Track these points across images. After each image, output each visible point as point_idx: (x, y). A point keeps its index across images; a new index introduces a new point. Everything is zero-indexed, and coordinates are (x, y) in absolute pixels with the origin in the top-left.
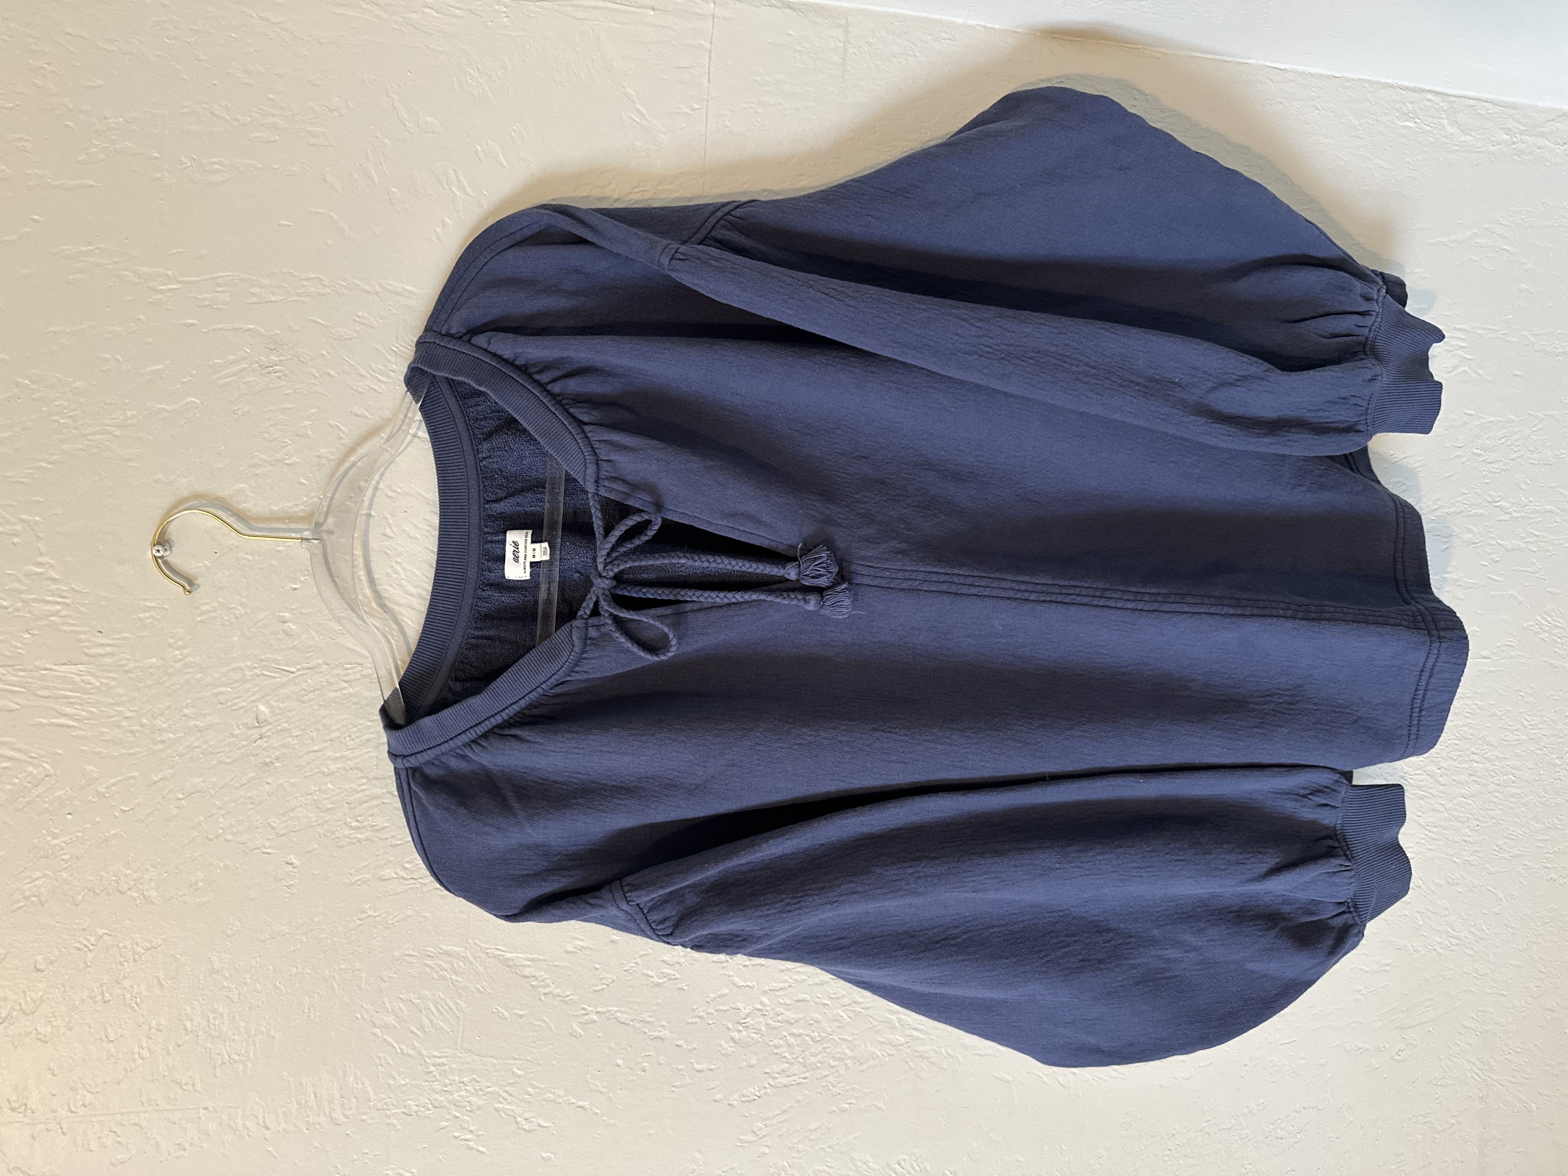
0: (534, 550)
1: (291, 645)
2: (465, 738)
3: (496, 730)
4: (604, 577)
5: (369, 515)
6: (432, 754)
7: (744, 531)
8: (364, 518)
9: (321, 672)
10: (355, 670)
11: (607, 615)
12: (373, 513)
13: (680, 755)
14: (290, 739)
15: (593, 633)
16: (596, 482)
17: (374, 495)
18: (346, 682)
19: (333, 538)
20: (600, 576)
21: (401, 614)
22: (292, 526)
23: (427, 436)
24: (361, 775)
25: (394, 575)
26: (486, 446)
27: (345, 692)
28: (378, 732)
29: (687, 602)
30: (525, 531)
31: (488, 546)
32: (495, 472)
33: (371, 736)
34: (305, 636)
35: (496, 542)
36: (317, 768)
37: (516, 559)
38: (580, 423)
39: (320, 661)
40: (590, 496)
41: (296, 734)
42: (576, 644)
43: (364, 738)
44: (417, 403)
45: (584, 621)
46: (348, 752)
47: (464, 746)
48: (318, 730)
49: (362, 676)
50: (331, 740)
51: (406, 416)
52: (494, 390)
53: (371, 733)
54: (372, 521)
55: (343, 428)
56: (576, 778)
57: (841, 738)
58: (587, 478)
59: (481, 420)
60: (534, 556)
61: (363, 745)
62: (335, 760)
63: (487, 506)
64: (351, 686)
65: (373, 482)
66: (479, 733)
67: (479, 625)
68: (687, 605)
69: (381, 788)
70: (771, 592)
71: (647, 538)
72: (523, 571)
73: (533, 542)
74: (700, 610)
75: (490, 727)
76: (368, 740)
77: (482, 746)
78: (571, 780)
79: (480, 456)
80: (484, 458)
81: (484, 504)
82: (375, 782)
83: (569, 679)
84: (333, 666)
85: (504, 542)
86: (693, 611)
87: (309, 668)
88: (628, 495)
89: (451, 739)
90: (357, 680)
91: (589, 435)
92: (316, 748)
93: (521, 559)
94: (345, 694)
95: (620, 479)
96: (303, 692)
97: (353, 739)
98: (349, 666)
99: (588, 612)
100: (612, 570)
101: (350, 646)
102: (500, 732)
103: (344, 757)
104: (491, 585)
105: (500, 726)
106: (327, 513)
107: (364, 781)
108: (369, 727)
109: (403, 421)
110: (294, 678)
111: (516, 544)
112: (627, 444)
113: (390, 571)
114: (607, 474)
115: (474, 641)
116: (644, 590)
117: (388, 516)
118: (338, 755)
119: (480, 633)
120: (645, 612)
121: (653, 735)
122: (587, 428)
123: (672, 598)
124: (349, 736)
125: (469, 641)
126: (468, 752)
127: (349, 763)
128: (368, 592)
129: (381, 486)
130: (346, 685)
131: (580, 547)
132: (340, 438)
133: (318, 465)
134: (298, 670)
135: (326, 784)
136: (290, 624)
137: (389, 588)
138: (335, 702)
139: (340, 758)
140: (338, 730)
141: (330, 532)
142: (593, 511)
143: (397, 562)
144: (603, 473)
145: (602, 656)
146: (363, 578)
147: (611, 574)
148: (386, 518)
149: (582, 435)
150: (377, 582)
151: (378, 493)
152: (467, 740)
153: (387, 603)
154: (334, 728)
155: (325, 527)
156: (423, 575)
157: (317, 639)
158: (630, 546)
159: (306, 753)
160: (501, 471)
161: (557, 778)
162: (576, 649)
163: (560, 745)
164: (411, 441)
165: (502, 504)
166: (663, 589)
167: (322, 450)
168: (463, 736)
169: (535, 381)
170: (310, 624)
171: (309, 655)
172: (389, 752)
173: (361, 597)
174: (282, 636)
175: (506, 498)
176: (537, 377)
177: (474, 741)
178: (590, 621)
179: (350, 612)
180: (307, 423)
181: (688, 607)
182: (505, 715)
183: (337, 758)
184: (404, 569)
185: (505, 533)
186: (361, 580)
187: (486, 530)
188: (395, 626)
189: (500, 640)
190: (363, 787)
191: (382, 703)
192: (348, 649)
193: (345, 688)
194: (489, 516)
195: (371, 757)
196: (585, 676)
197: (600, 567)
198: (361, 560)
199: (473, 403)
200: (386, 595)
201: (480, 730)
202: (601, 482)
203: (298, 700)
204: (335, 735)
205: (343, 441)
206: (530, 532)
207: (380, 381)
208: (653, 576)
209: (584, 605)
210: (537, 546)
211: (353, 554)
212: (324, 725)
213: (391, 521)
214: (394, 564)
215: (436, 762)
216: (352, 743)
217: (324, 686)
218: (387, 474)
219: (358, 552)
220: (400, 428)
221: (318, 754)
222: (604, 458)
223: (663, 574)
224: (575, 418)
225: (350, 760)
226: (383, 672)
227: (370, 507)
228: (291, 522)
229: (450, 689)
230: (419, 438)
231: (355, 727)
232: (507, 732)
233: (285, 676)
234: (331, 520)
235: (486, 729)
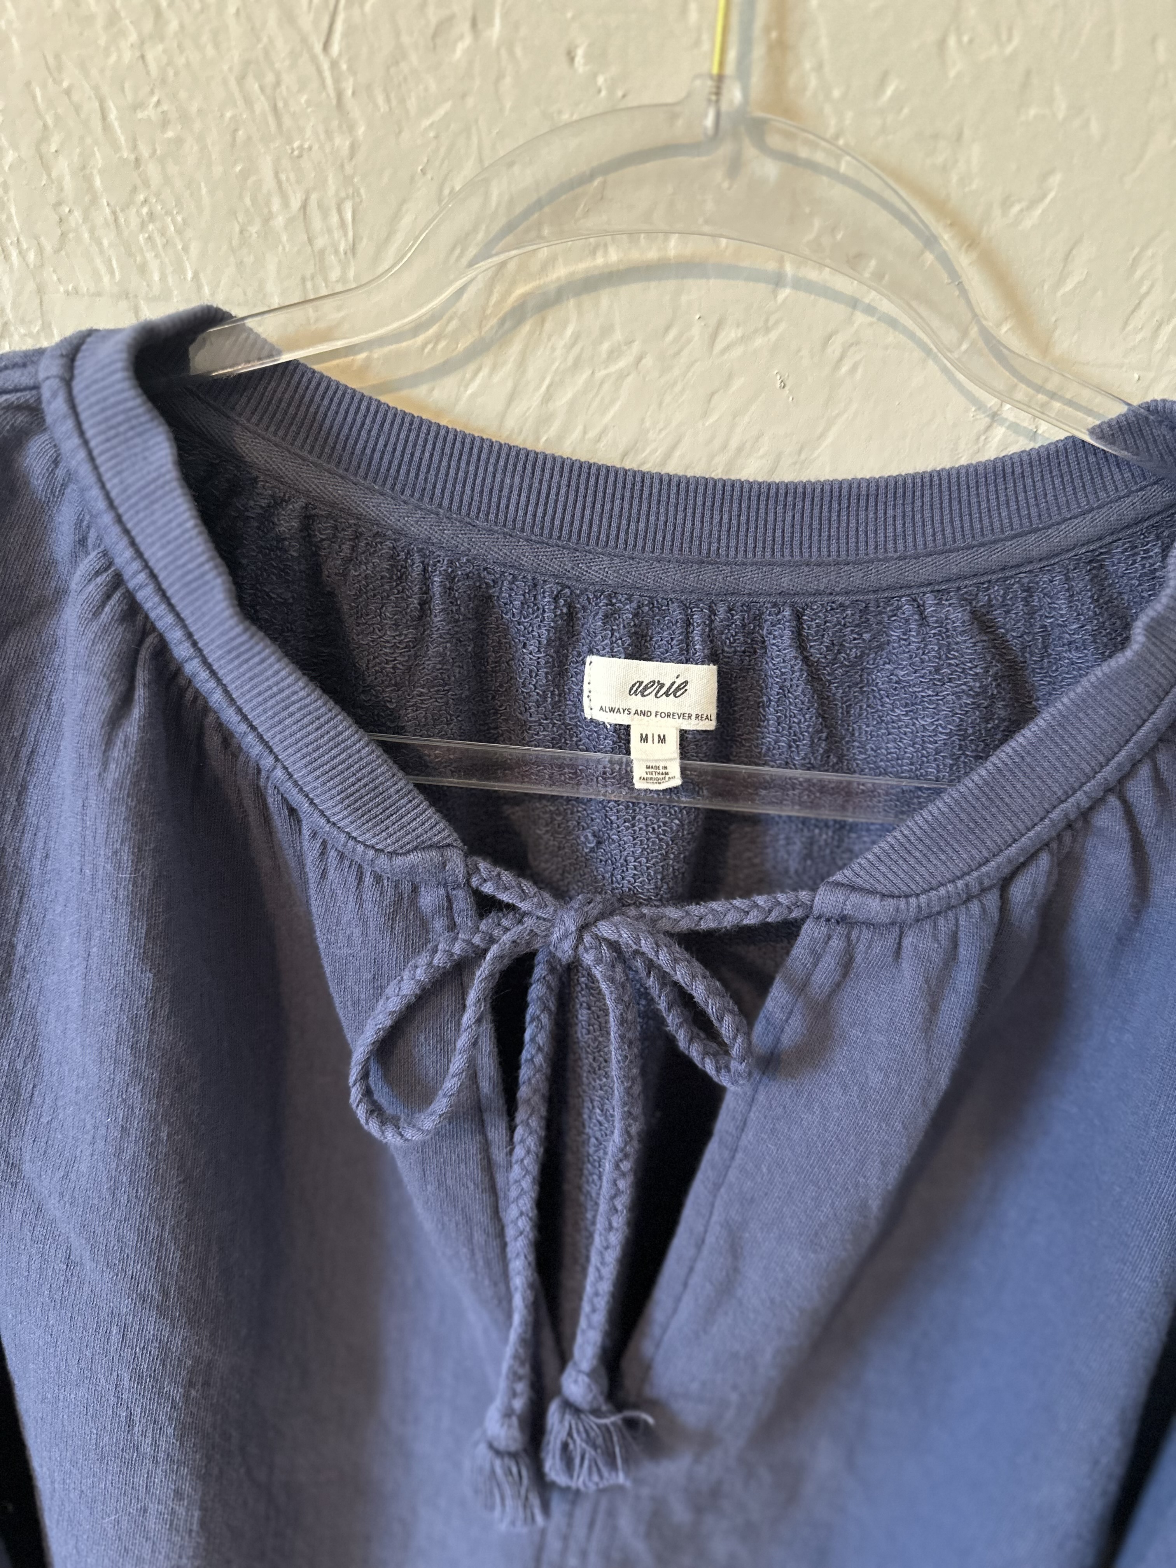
0: (662, 739)
1: (406, 39)
2: (123, 556)
3: (150, 640)
4: (580, 939)
5: (778, 281)
6: (76, 459)
7: (691, 1269)
8: (771, 266)
9: (329, 134)
10: (337, 234)
11: (477, 940)
12: (785, 293)
13: (89, 1137)
14: (133, 37)
15: (428, 899)
16: (843, 919)
17: (835, 296)
18: (304, 206)
19: (719, 175)
20: (583, 928)
21: (494, 369)
22: (759, 52)
23: (991, 452)
24: (48, 249)
25: (605, 346)
26: (958, 616)
27: (276, 204)
28: (165, 296)
29: (512, 1129)
30: (713, 711)
31: (676, 613)
32: (879, 633)
33: (156, 277)
34: (433, 87)
35: (687, 635)
36: (57, 119)
37: (639, 689)
38: (1005, 883)
39: (361, 130)
40: (804, 895)
41: (150, 57)
42: (398, 861)
43: (149, 255)
44: (1092, 432)
45: (461, 879)
46: (107, 210)
47: (105, 553)
48: (165, 123)
49: (322, 252)
50: (137, 161)
51: (1053, 395)
52: (1132, 669)
53: (163, 278)
54: (762, 289)
55: (1038, 212)
56: (33, 848)
57: (153, 1508)
58: (855, 898)
59: (1027, 602)
60: (644, 739)
61: (130, 254)
62: (82, 171)
63: (787, 613)
64: (290, 221)
65: (871, 297)
66: (140, 596)
67: (461, 586)
68: (503, 1126)
69: (15, 305)
70: (535, 1326)
71: (682, 1044)
72: (608, 704)
73: (683, 734)
74: (489, 1167)
75: (160, 625)
76: (143, 269)
77: (103, 604)
78: (28, 836)
79: (930, 599)
80: (920, 610)
81: (793, 606)
82: (31, 286)
83: (306, 833)
84: (349, 169)
85: (686, 657)
86: (486, 1148)
87: (340, 95)
88: (801, 988)
89: (119, 519)
90: (310, 241)
91: (975, 907)
92: (113, 115)
93: (637, 702)
94: (268, 203)
95: (845, 975)
96: (270, 78)
97: (143, 226)
98: (349, 216)
99: (488, 888)
100: (599, 961)
101: (406, 221)
102: (144, 654)
103: (94, 201)
104: (571, 616)
105: (162, 650)
106: (790, 158)
107: (31, 256)
108: (180, 270)
109: (1039, 389)
110: (310, 49)
111: (679, 689)
112: (944, 1006)
113: (618, 336)
114: (861, 948)
115: (417, 569)
116: (545, 1019)
117: (773, 336)
118: (98, 182)
119: (436, 589)
120: (487, 1029)
121: (136, 1073)
122: (992, 900)
123: (524, 1092)
124: (151, 214)
125: (417, 557)
126: (89, 562)
127: (77, 214)
128: (560, 272)
129: (860, 318)
130: (295, 204)
131: (665, 857)
132: (1006, 203)
133: (935, 137)
134: (334, 65)
135: (15, 146)
136: (468, 41)
137: (569, 332)
138: (245, 175)
139: (91, 188)
140: (167, 180)
141: (735, 166)
142: (761, 900)
143: (640, 359)
144: (866, 935)
145: (365, 923)
146: (600, 260)
147: (588, 958)
148: (767, 330)
149: (975, 890)
150: (587, 300)
151: (840, 310)
152: (119, 561)
153: (526, 328)
154: (173, 169)
155: (750, 151)
156: (604, 431)
157: (426, 123)
158: (662, 1006)
159: (96, 88)
160: (881, 647)
161: (34, 795)
162: (383, 859)
163: (102, 829)
164: (980, 406)
165: (791, 653)
166: (546, 1069)
167: (976, 150)
168: (129, 553)
169: (1135, 765)
170: (470, 101)
171: (380, 99)
172: (90, 333)
173: (544, 253)
174: (433, 15)
175: (806, 660)
176: (1145, 771)
177: (118, 581)
178: (460, 894)
179: (502, 221)
180: (1061, 108)
181: (496, 1133)
182: (193, 667)
183: (88, 179)
184: (622, 376)
185: (712, 658)
186: (593, 253)
187: (722, 609)
188: (461, 346)
189: (418, 641)
190: (14, 253)
191: (237, 312)
192: (396, 217)
193: (286, 204)
194: (758, 618)
195: (96, 276)
196: (312, 875)
197: (605, 929)
198: (652, 255)
199: (1079, 586)
200: (548, 326)
201: (147, 598)
202: (841, 930)
203: (247, 63)
204: (152, 170)
205: (997, 212)
206: (711, 725)
207: (1160, 325)
208: (582, 1033)
209: (507, 877)
210: (672, 747)
211: (667, 233)
212: (179, 141)
213: (759, 341)
214: (636, 348)
215: (60, 472)
216: (134, 222)
217: (290, 141)
218: (892, 337)
219: (673, 247)
220: (1023, 379)
221: (96, 124)
222: (907, 942)
223: (587, 1061)
224: (1018, 869)
225: (86, 219)
226: (330, 313)
227: (800, 284)
228: (771, 49)
229: (277, 503)
230: (989, 427)
231: (179, 232)
232: (142, 676)
233: (316, 22)
234: (770, 169)
235: (153, 615)
